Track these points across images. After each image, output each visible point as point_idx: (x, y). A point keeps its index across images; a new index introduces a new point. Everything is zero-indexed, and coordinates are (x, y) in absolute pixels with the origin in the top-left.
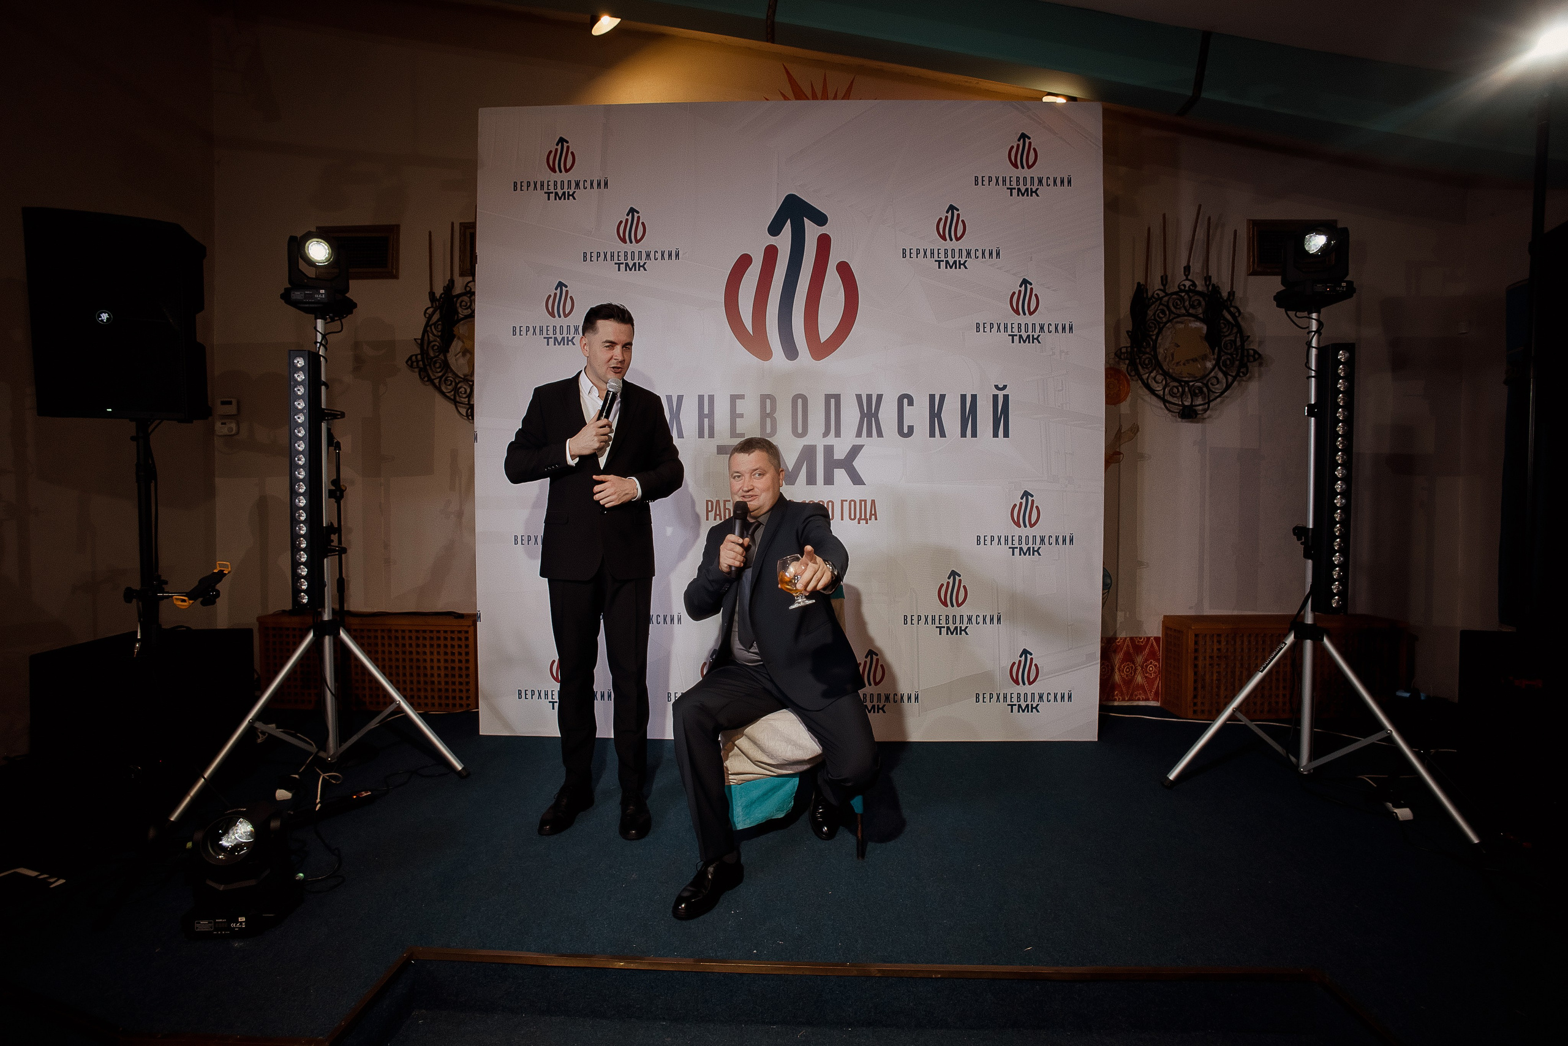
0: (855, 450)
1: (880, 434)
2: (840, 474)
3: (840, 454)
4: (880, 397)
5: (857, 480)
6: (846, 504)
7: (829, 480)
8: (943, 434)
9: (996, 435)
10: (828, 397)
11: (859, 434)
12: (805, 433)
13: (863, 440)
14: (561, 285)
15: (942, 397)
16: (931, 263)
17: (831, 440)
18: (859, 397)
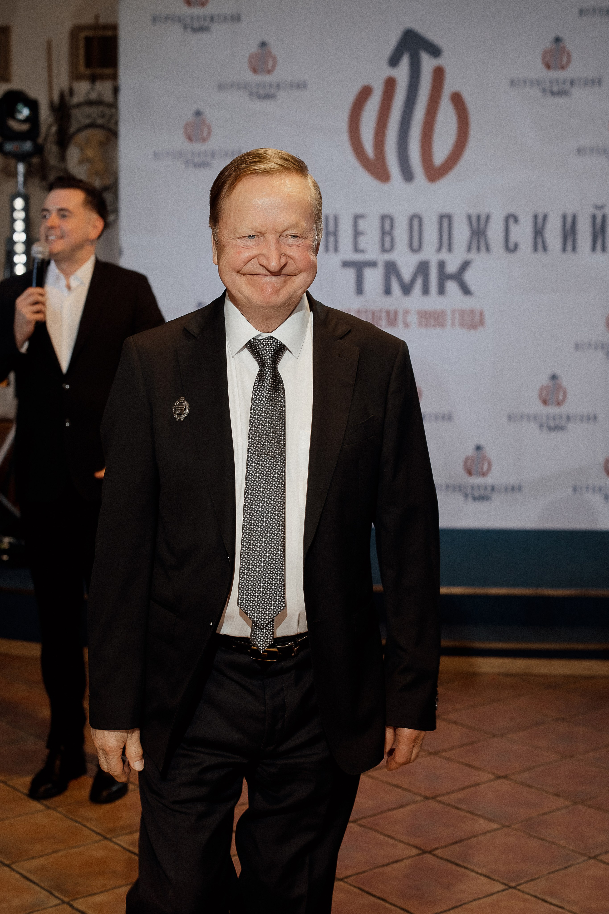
0: (465, 265)
1: (488, 249)
2: (452, 286)
3: (452, 268)
4: (488, 217)
5: (466, 290)
6: (457, 315)
7: (441, 291)
8: (545, 249)
9: (594, 249)
10: (441, 217)
11: (469, 249)
12: (420, 249)
13: (473, 255)
14: (198, 113)
15: (545, 217)
16: (536, 92)
17: (444, 255)
18: (469, 217)
